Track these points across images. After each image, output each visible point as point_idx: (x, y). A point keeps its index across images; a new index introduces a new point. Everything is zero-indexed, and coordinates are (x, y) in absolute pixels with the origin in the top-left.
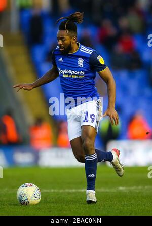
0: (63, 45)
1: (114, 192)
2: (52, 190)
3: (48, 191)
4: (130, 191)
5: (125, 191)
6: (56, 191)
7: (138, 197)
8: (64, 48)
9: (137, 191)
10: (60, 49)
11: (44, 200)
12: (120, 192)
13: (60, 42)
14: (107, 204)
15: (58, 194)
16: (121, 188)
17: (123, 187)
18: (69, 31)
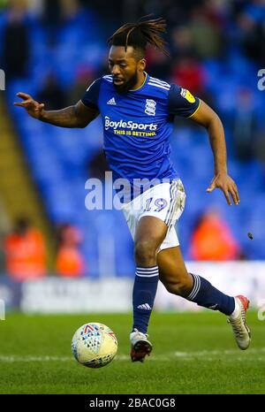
0: (121, 76)
1: (165, 362)
2: (48, 358)
3: (40, 359)
4: (196, 359)
5: (187, 359)
6: (54, 358)
7: (211, 370)
8: (123, 80)
9: (210, 359)
10: (116, 83)
11: (32, 378)
12: (177, 361)
13: (116, 69)
14: (152, 384)
15: (58, 366)
16: (178, 354)
17: (182, 351)
18: (135, 48)
